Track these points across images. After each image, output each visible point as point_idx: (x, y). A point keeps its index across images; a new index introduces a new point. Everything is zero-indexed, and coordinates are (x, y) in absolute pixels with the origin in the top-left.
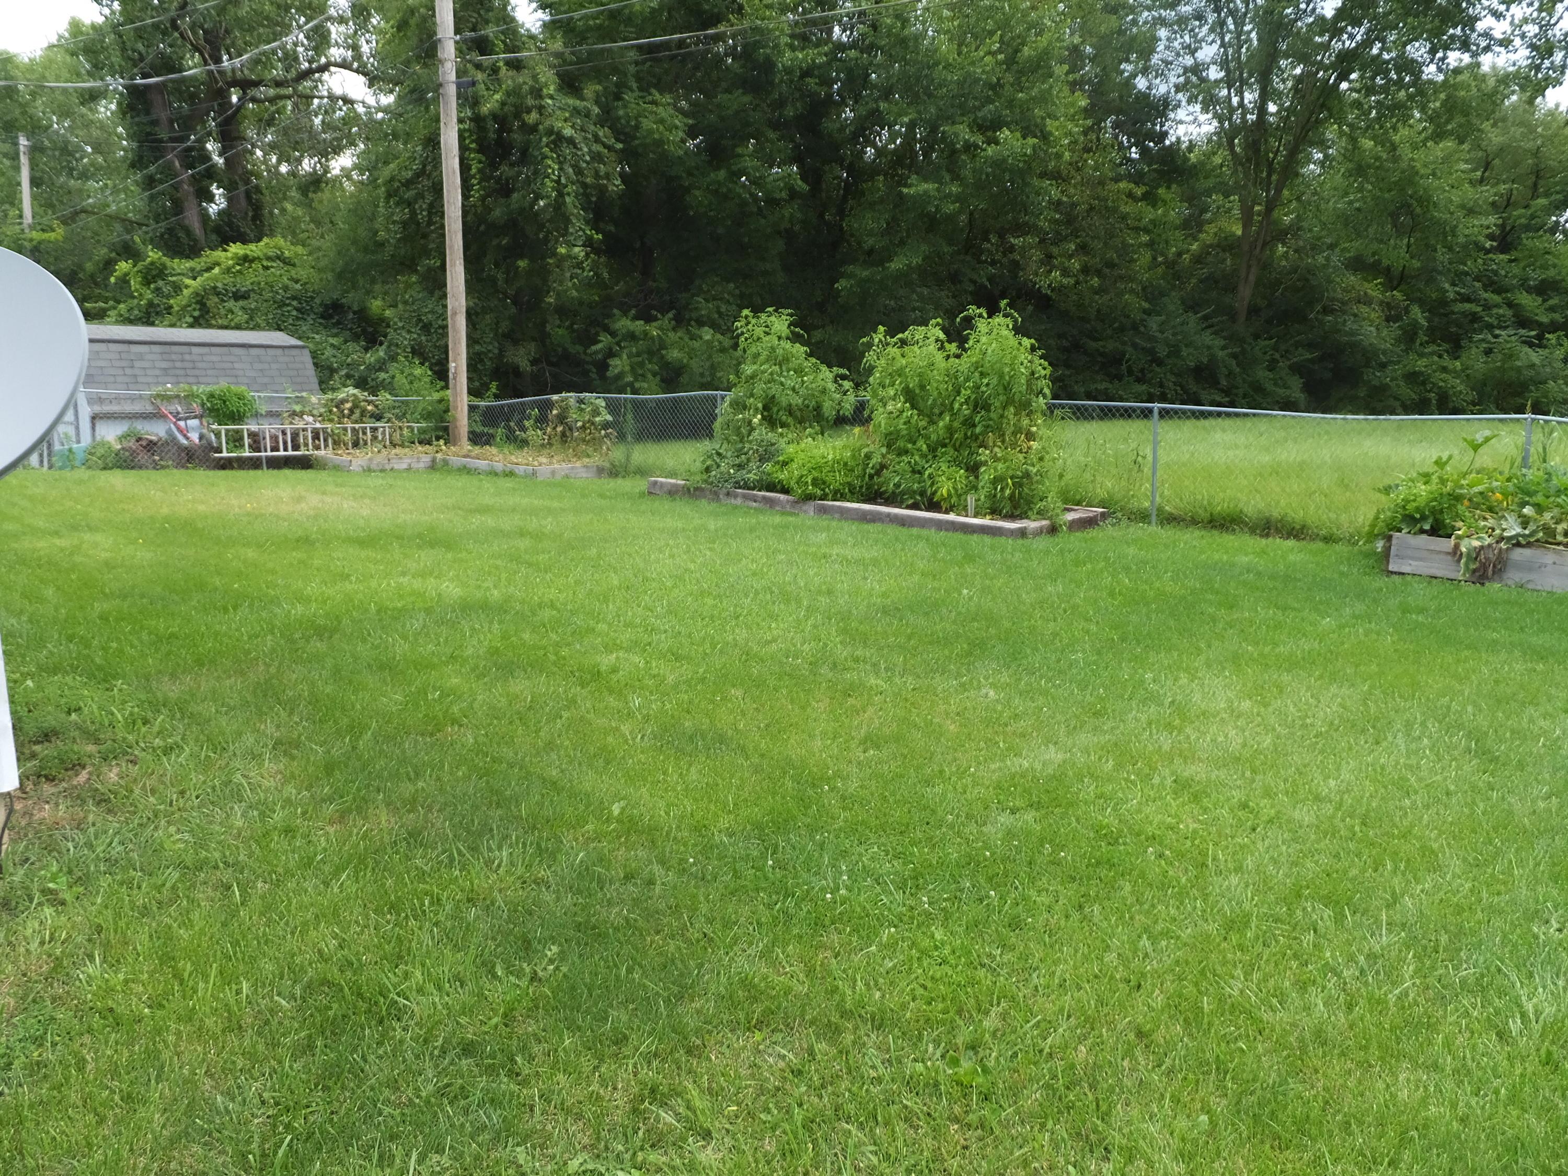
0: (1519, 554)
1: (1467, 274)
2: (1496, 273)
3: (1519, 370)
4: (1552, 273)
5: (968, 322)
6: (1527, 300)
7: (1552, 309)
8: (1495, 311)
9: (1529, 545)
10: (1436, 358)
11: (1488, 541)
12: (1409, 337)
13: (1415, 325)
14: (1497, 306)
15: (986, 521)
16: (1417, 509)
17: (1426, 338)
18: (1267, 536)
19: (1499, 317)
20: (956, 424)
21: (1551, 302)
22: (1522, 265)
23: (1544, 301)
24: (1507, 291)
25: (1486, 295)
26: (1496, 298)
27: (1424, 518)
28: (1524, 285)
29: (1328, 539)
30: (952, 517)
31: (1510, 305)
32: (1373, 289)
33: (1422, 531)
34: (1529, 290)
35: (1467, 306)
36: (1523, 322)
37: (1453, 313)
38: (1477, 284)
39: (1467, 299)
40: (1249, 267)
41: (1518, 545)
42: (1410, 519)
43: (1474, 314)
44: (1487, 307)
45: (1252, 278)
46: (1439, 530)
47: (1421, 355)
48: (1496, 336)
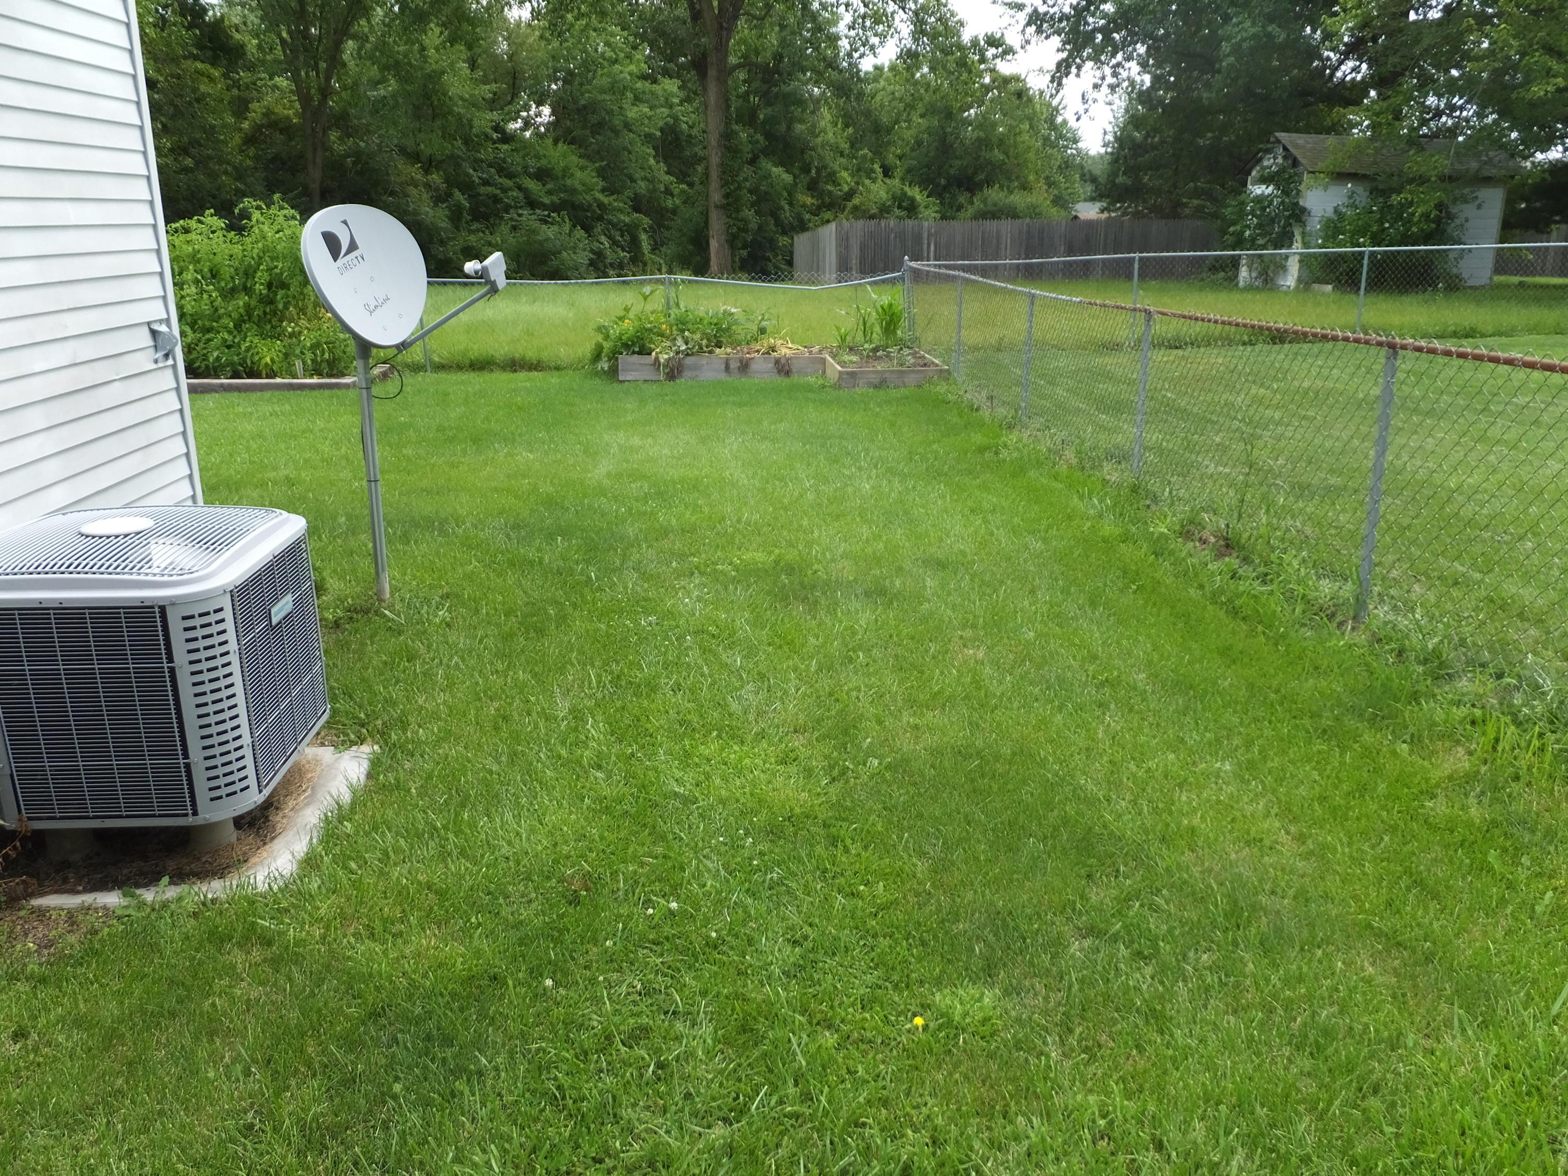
0: (689, 361)
1: (482, 161)
2: (504, 161)
3: (541, 243)
4: (544, 162)
5: (245, 215)
6: (531, 185)
7: (550, 193)
8: (510, 193)
9: (692, 354)
10: (481, 234)
11: (672, 354)
12: (456, 216)
13: (459, 207)
14: (510, 189)
15: (315, 380)
16: (629, 339)
17: (469, 218)
18: (515, 371)
19: (515, 199)
20: (253, 303)
21: (549, 186)
22: (521, 154)
23: (544, 185)
24: (515, 177)
25: (501, 180)
26: (508, 183)
27: (634, 344)
28: (526, 172)
29: (557, 368)
30: (278, 380)
31: (520, 188)
32: (415, 172)
33: (634, 353)
34: (530, 176)
35: (489, 189)
36: (532, 204)
37: (479, 194)
38: (493, 170)
39: (486, 183)
40: (315, 150)
41: (688, 355)
42: (626, 346)
43: (495, 196)
44: (504, 190)
45: (319, 160)
46: (644, 351)
47: (471, 232)
48: (520, 215)
